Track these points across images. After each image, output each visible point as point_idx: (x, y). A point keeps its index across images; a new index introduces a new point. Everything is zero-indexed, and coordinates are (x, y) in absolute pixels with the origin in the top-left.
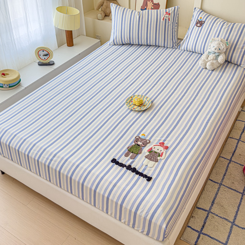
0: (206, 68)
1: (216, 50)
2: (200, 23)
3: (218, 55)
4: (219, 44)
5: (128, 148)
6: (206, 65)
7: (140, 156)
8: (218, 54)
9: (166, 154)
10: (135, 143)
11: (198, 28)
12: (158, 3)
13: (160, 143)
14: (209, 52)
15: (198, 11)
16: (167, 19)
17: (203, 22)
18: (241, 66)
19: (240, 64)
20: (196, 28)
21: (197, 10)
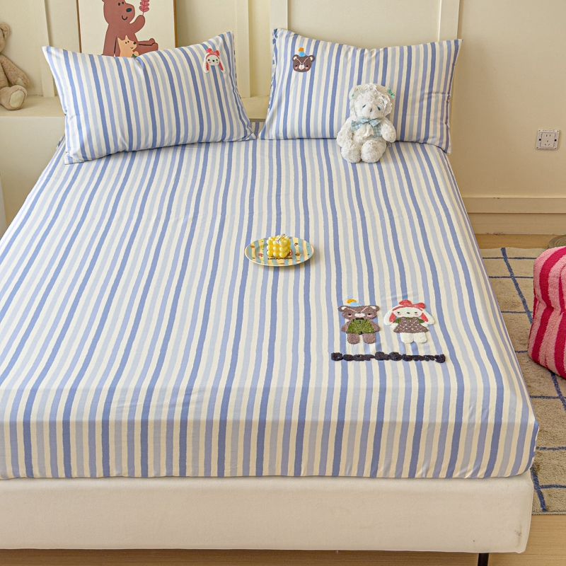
0: (361, 161)
1: (373, 112)
2: (304, 62)
3: (378, 126)
4: (376, 97)
5: (343, 329)
6: (360, 154)
7: (382, 334)
8: (376, 122)
9: (430, 314)
10: (349, 318)
11: (301, 74)
12: (152, 39)
13: (400, 303)
14: (354, 124)
15: (288, 37)
16: (216, 64)
17: (311, 58)
18: (429, 141)
19: (426, 138)
20: (297, 77)
21: (282, 34)
